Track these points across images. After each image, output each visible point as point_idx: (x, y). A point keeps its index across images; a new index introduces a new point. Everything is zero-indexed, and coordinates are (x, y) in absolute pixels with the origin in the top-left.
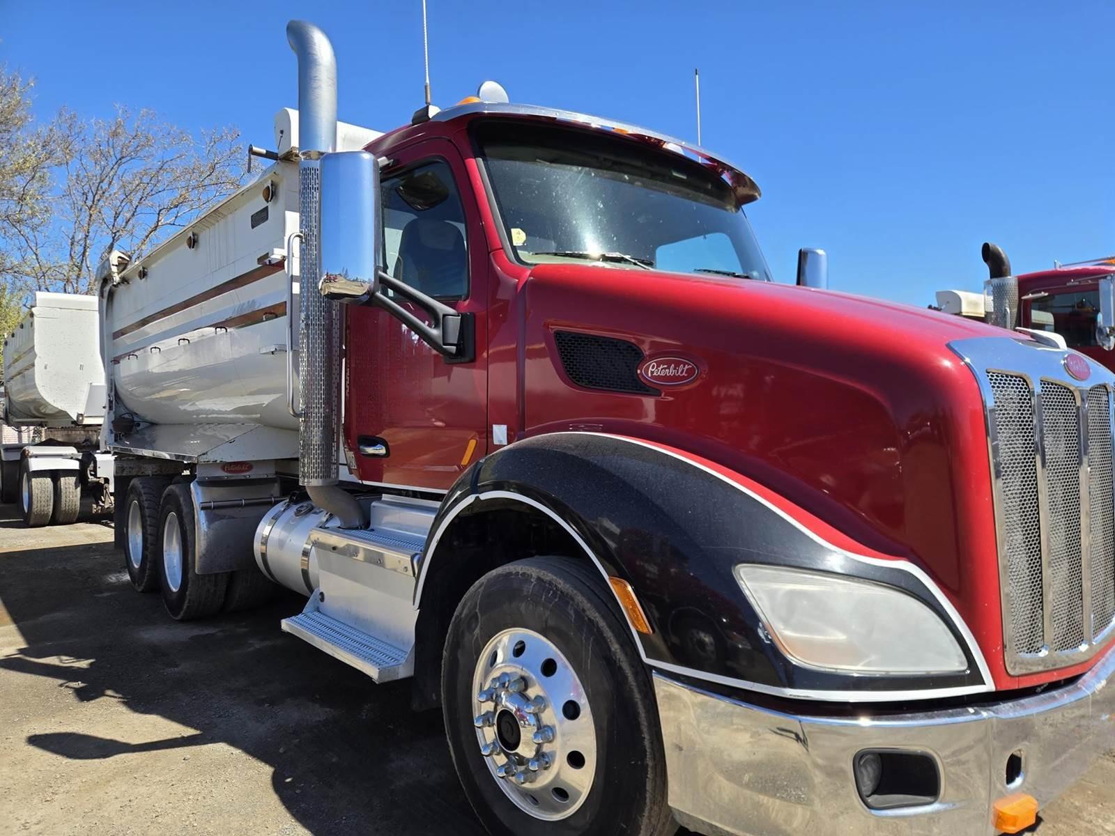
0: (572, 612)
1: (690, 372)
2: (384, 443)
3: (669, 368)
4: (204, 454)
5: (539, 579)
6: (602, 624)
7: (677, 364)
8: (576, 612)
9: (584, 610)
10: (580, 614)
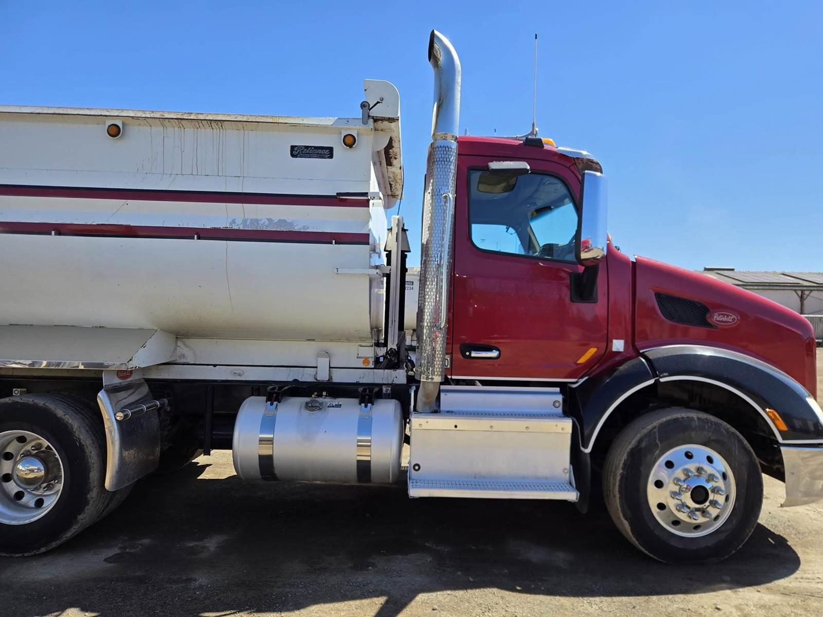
0: (724, 431)
1: (734, 319)
2: (497, 349)
3: (724, 317)
4: (131, 360)
5: (699, 419)
6: (738, 433)
7: (728, 316)
8: (725, 430)
9: (728, 429)
10: (727, 431)
